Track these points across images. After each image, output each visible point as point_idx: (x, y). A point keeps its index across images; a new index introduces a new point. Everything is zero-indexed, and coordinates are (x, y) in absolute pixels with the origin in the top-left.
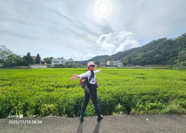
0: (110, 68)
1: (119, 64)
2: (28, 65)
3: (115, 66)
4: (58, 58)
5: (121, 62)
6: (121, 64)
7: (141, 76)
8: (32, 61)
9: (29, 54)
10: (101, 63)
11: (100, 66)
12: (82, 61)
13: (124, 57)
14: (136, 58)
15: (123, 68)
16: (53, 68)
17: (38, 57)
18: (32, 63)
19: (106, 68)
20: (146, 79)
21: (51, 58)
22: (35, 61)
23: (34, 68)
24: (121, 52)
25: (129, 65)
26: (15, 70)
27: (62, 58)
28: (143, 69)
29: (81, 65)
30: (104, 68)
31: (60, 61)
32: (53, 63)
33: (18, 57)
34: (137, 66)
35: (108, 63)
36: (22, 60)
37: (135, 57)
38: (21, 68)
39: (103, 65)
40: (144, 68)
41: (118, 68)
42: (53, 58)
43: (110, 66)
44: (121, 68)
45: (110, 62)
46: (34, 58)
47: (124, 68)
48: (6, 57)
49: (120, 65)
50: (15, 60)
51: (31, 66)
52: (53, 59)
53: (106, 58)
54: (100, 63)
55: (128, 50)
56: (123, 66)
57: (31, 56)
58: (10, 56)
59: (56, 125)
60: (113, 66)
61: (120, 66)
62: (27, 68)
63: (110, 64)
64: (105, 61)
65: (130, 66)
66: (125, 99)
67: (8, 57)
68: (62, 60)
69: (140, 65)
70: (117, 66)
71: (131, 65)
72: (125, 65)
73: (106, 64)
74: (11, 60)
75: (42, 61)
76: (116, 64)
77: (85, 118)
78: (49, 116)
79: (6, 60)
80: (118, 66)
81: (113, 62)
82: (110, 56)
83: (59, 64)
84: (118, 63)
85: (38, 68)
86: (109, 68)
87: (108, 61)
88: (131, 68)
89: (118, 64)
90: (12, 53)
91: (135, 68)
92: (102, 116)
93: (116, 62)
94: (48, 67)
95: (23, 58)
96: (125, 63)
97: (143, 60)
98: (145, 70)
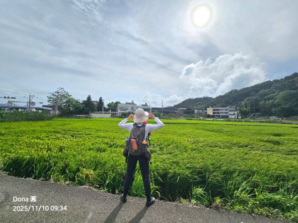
0: (212, 119)
1: (232, 113)
2: (88, 114)
3: (223, 117)
4: (127, 103)
5: (236, 110)
6: (236, 113)
7: (272, 138)
8: (93, 108)
9: (89, 98)
10: (196, 111)
11: (194, 117)
12: (164, 107)
13: (242, 100)
14: (271, 101)
15: (239, 121)
16: (120, 117)
17: (101, 102)
18: (93, 111)
19: (204, 120)
20: (283, 144)
21: (117, 103)
22: (97, 107)
23: (95, 118)
24: (236, 90)
25: (254, 115)
26: (73, 119)
27: (133, 103)
28: (284, 125)
29: (161, 114)
30: (200, 120)
31: (130, 107)
32: (119, 111)
33: (77, 102)
34: (273, 118)
35: (210, 111)
36: (82, 106)
37: (269, 99)
38: (79, 118)
39: (200, 115)
40: (290, 122)
41: (229, 121)
42: (119, 103)
43: (213, 117)
44: (236, 121)
45: (214, 110)
46: (96, 103)
47: (242, 121)
48: (64, 103)
49: (234, 114)
50: (74, 106)
51: (91, 114)
52: (119, 105)
53: (206, 102)
54: (193, 112)
55: (253, 87)
56: (240, 117)
57: (92, 100)
58: (68, 101)
59: (87, 200)
60: (219, 116)
61: (233, 117)
62: (86, 118)
63: (214, 113)
64: (204, 109)
65: (255, 118)
66: (215, 177)
67: (66, 102)
68: (133, 106)
69: (279, 116)
70: (227, 117)
71: (259, 116)
72: (244, 114)
73: (207, 112)
74: (69, 106)
75: (105, 108)
76: (226, 113)
77: (129, 198)
78: (84, 186)
79: (64, 106)
80: (230, 116)
81: (218, 110)
82: (215, 99)
83: (127, 111)
84: (230, 111)
85: (100, 118)
86: (209, 119)
87: (209, 107)
88: (257, 122)
89: (230, 113)
90: (71, 97)
91: (266, 122)
92: (154, 199)
93: (226, 110)
94: (113, 116)
95: (82, 104)
96: (245, 111)
97: (287, 106)
98: (291, 125)
